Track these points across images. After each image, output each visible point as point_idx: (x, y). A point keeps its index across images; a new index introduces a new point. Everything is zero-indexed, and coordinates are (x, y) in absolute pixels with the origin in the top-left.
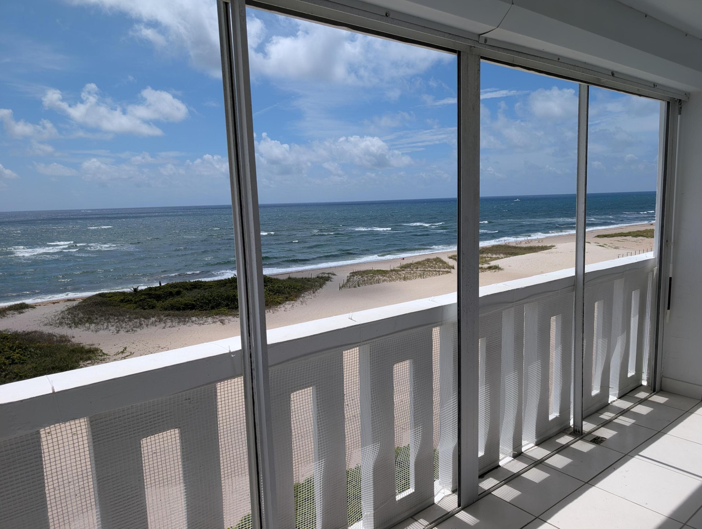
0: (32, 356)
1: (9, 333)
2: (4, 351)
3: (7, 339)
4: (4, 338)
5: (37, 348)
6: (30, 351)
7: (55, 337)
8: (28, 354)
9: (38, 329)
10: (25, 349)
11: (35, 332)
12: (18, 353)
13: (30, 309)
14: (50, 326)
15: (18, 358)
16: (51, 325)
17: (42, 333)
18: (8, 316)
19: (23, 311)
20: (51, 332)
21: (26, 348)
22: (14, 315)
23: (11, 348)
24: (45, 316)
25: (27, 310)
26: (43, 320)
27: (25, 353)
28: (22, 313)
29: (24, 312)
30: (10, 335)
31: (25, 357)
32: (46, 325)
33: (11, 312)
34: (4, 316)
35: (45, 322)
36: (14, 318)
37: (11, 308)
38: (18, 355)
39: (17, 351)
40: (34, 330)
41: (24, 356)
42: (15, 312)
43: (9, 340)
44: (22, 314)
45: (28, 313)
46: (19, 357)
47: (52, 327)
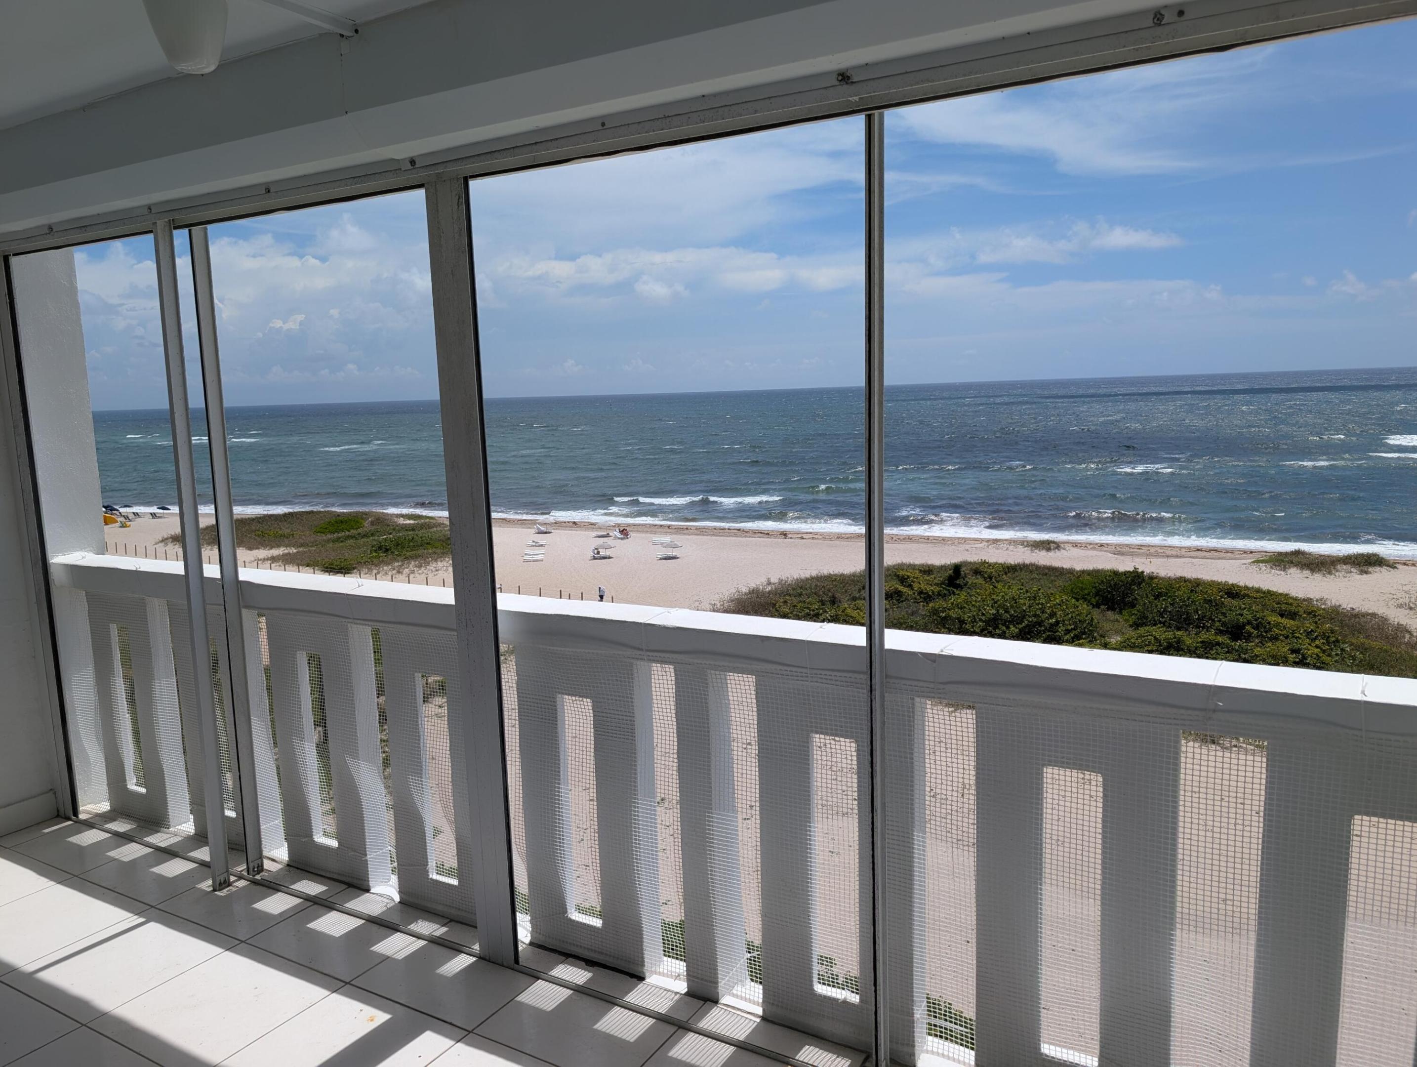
0: (1343, 660)
1: (1323, 607)
2: (1293, 637)
3: (1315, 616)
4: (1310, 613)
5: (1357, 648)
6: (1342, 650)
7: (1407, 636)
8: (1337, 655)
9: (1381, 611)
10: (1334, 642)
11: (1374, 615)
12: (1317, 647)
13: (1384, 569)
14: (1407, 611)
15: (1315, 656)
16: (1411, 609)
17: (1386, 620)
18: (1337, 574)
19: (1370, 569)
20: (1403, 622)
21: (1337, 641)
22: (1348, 575)
23: (1309, 634)
24: (1406, 588)
25: (1378, 569)
26: (1399, 596)
27: (1332, 649)
28: (1366, 573)
29: (1370, 573)
30: (1324, 609)
31: (1329, 658)
32: (1400, 606)
33: (1344, 567)
34: (1330, 573)
35: (1401, 601)
36: (1346, 579)
37: (1348, 560)
38: (1317, 650)
39: (1317, 642)
40: (1370, 611)
41: (1329, 655)
42: (1352, 570)
43: (1316, 620)
44: (1365, 576)
45: (1378, 575)
46: (1317, 655)
47: (1411, 613)
